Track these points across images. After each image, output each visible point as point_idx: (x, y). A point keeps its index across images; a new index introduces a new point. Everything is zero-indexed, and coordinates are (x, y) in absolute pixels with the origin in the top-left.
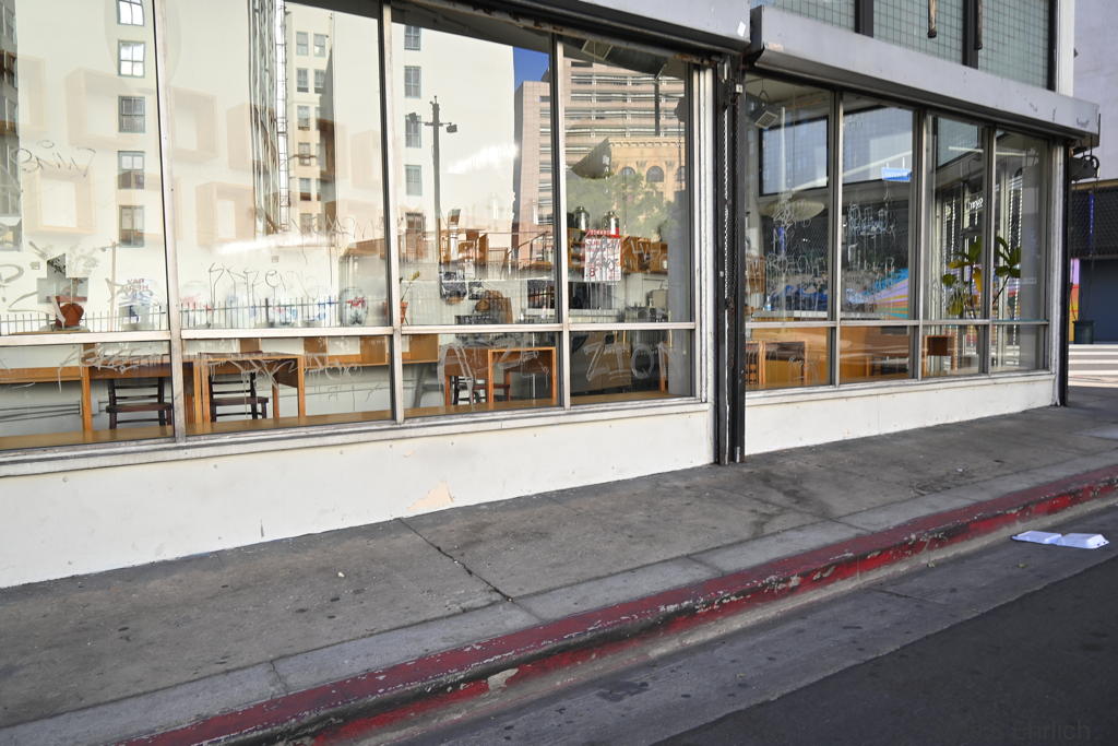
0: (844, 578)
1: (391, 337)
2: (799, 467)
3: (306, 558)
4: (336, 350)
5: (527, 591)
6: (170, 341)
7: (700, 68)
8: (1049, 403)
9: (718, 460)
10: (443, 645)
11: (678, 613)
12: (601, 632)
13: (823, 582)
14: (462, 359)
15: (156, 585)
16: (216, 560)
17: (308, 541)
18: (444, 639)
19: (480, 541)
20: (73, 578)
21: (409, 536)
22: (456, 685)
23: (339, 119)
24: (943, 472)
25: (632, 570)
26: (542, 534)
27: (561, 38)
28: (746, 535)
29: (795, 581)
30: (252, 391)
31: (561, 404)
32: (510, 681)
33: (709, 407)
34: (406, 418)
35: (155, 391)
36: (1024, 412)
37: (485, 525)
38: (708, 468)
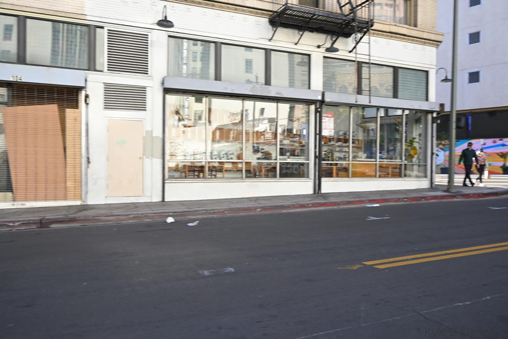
1: (242, 162)
6: (206, 162)
7: (312, 105)
8: (427, 187)
9: (315, 193)
12: (274, 207)
14: (257, 167)
17: (227, 199)
18: (251, 206)
21: (245, 199)
25: (283, 203)
27: (279, 102)
28: (307, 201)
30: (212, 173)
31: (277, 178)
33: (312, 180)
34: (244, 178)
35: (194, 172)
37: (259, 198)
38: (312, 194)
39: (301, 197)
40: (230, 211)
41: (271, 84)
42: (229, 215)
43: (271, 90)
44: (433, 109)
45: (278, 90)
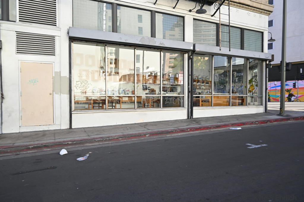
0: (197, 131)
1: (135, 96)
2: (202, 119)
4: (124, 99)
5: (152, 129)
6: (106, 96)
7: (185, 53)
8: (263, 112)
9: (188, 119)
10: (141, 132)
12: (160, 132)
13: (193, 131)
14: (145, 100)
16: (111, 126)
17: (122, 125)
20: (94, 127)
21: (137, 125)
22: (142, 135)
24: (225, 121)
25: (167, 128)
26: (156, 125)
27: (162, 51)
28: (185, 126)
30: (112, 105)
31: (161, 107)
32: (149, 136)
33: (187, 109)
35: (98, 104)
36: (255, 114)
37: (148, 124)
38: (186, 119)
39: (179, 122)
40: (123, 137)
41: (155, 37)
42: (123, 141)
43: (156, 41)
44: (267, 58)
45: (161, 41)
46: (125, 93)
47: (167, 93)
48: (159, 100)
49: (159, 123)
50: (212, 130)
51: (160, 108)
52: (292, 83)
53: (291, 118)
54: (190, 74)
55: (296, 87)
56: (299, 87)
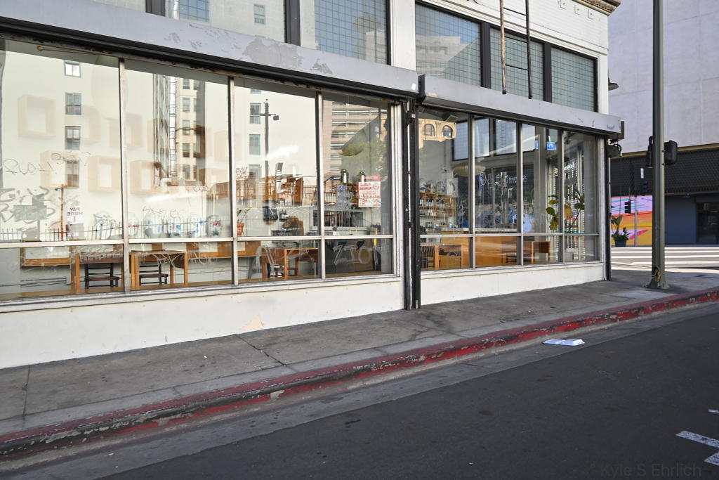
0: (448, 358)
2: (448, 311)
3: (189, 350)
4: (204, 250)
5: (294, 362)
6: (123, 245)
7: (394, 105)
8: (601, 279)
9: (406, 307)
10: (251, 381)
11: (362, 370)
12: (324, 377)
13: (437, 359)
14: (269, 253)
15: (115, 361)
17: (189, 344)
18: (252, 379)
19: (275, 344)
20: (74, 359)
21: (240, 342)
22: (256, 395)
23: (208, 126)
24: (520, 313)
25: (345, 354)
26: (306, 340)
28: (406, 340)
29: (422, 358)
30: (159, 271)
31: (321, 277)
32: (281, 396)
33: (401, 279)
34: (239, 283)
35: (109, 271)
36: (585, 284)
37: (278, 337)
38: (400, 311)
39: (379, 321)
40: (175, 413)
41: (299, 44)
42: (174, 428)
43: (301, 58)
44: (611, 128)
45: (318, 59)
46: (207, 232)
47: (335, 230)
48: (314, 254)
49: (317, 330)
50: (494, 351)
51: (318, 280)
52: (623, 203)
53: (692, 297)
54: (409, 170)
55: (633, 211)
56: (639, 211)
